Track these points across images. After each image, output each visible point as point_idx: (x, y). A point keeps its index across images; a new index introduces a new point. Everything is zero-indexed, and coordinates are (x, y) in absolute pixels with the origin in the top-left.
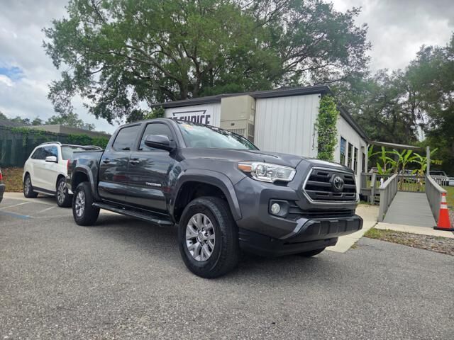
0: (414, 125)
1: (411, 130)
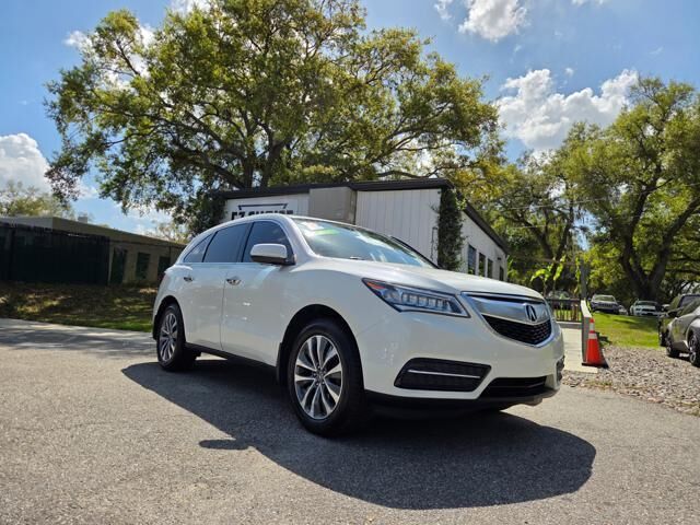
0: (573, 228)
1: (570, 235)
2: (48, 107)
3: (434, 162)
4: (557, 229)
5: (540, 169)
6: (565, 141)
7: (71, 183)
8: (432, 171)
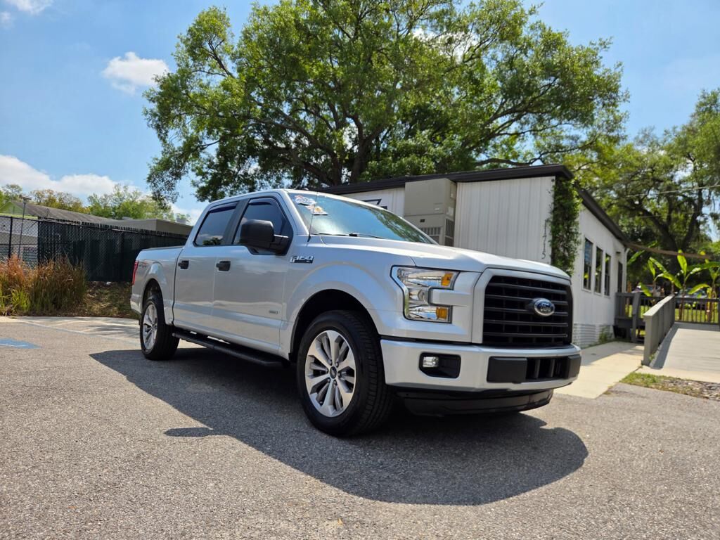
0: (702, 215)
1: (698, 224)
2: (148, 116)
3: (539, 146)
4: (681, 217)
5: (662, 149)
6: (692, 116)
7: (170, 186)
8: (537, 156)
